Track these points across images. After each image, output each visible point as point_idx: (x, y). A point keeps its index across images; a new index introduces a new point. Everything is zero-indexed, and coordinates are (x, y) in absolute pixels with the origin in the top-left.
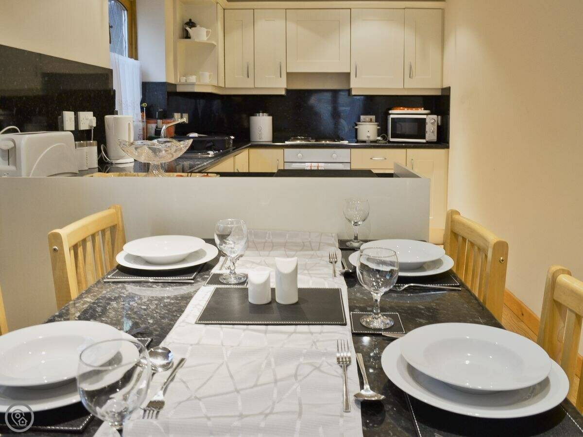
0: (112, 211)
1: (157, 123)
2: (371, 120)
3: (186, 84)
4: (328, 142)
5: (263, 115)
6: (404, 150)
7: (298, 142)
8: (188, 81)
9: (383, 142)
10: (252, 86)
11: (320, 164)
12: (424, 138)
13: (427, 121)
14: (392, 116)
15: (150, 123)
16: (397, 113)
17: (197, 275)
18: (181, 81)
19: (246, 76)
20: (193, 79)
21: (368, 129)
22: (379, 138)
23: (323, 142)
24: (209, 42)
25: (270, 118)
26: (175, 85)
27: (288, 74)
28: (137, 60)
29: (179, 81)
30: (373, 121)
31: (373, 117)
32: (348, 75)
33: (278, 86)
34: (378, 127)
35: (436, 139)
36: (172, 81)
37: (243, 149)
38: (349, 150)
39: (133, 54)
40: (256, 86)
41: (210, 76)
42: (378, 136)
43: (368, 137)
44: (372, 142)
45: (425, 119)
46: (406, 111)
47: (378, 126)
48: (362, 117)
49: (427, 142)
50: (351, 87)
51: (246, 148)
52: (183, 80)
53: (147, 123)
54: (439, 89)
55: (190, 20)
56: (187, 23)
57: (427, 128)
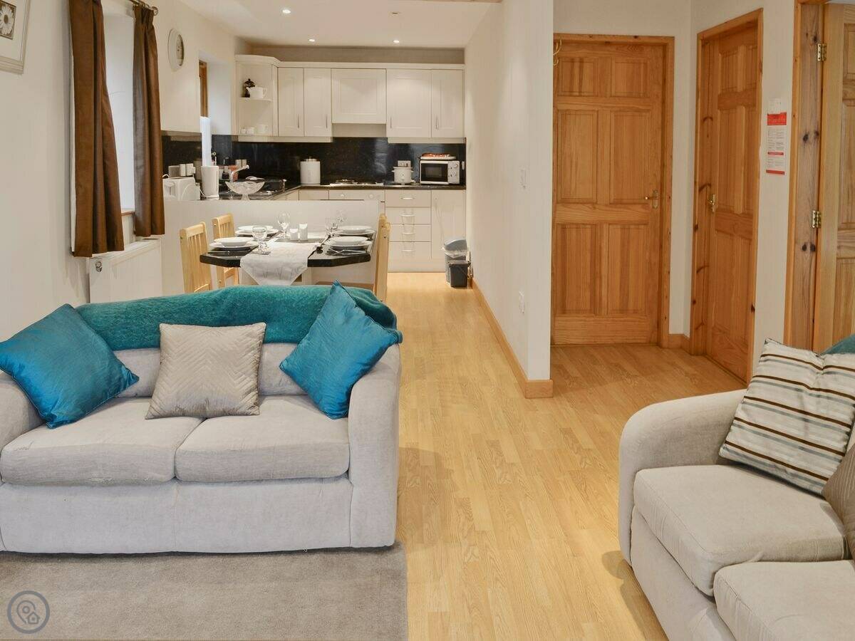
1: (224, 168)
2: (407, 165)
3: (246, 135)
4: (367, 184)
5: (312, 161)
6: (429, 191)
7: (341, 184)
8: (247, 133)
9: (416, 185)
10: (303, 136)
12: (446, 180)
13: (449, 167)
14: (422, 162)
16: (426, 159)
18: (242, 133)
20: (251, 131)
21: (403, 173)
22: (413, 181)
23: (363, 184)
24: (266, 99)
25: (319, 163)
26: (237, 136)
27: (333, 124)
28: (207, 116)
29: (240, 133)
31: (409, 163)
32: (384, 126)
33: (324, 135)
34: (412, 172)
35: (459, 182)
36: (235, 133)
37: (294, 190)
38: (383, 191)
39: (205, 112)
40: (306, 135)
41: (266, 127)
42: (412, 179)
43: (404, 180)
44: (406, 184)
45: (447, 165)
46: (434, 158)
47: (412, 170)
48: (400, 163)
49: (450, 184)
50: (387, 136)
51: (296, 189)
52: (244, 132)
54: (460, 138)
55: (249, 80)
56: (247, 83)
57: (450, 172)
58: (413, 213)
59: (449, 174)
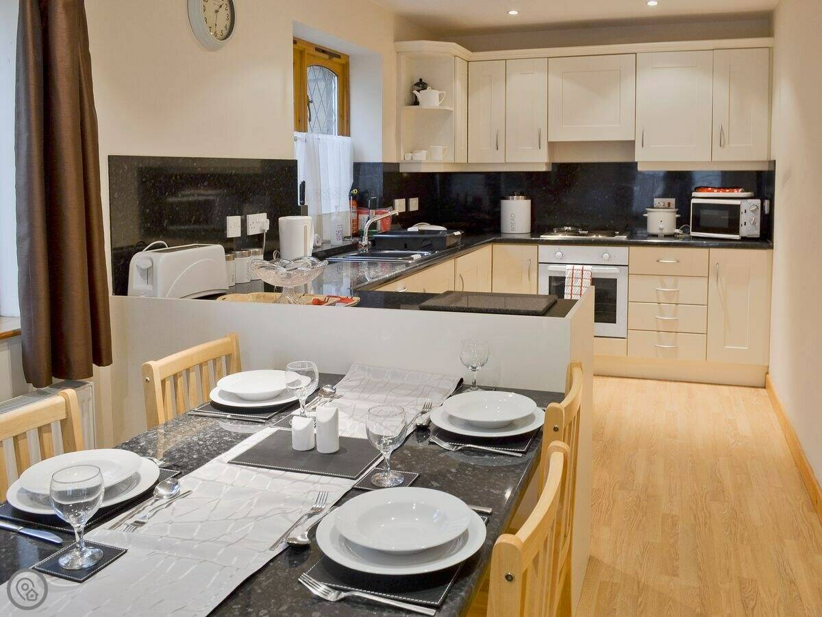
0: (227, 339)
1: (369, 213)
2: (669, 204)
3: (412, 163)
4: (600, 237)
5: (518, 199)
6: (705, 251)
8: (415, 159)
9: (683, 239)
10: (504, 162)
11: (585, 266)
12: (736, 231)
13: (742, 210)
14: (693, 201)
15: (361, 213)
16: (702, 197)
17: (276, 414)
18: (406, 159)
19: (495, 147)
20: (421, 156)
21: (661, 218)
22: (678, 231)
23: (594, 236)
24: (443, 108)
25: (528, 202)
26: (398, 165)
27: (550, 144)
28: (349, 136)
29: (402, 159)
30: (671, 206)
31: (673, 201)
32: (631, 144)
33: (537, 160)
34: (677, 216)
35: (759, 234)
36: (393, 159)
37: (484, 243)
38: (627, 248)
39: (345, 130)
40: (507, 161)
41: (444, 150)
42: (677, 228)
43: (661, 229)
44: (666, 236)
45: (738, 207)
46: (716, 194)
47: (677, 213)
48: (657, 201)
49: (744, 239)
50: (636, 160)
51: (490, 242)
52: (408, 157)
53: (358, 213)
54: (764, 162)
55: (421, 80)
56: (417, 84)
57: (743, 218)
58: (675, 286)
59: (742, 221)
